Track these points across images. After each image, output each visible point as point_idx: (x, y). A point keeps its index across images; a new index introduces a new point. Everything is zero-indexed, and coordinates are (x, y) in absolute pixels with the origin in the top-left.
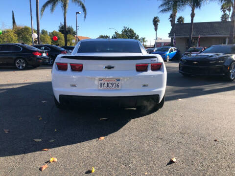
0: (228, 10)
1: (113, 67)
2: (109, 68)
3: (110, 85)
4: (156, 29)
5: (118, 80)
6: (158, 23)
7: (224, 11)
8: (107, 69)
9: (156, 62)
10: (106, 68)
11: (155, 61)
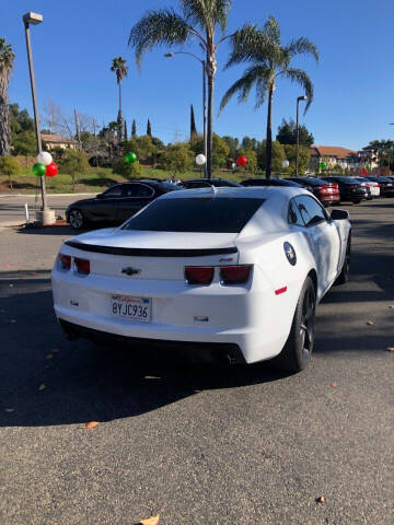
1: (136, 272)
2: (130, 272)
3: (131, 311)
5: (146, 301)
8: (125, 275)
9: (234, 262)
10: (124, 271)
11: (230, 260)
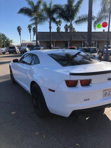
0: (59, 25)
4: (20, 34)
6: (20, 30)
7: (58, 25)
